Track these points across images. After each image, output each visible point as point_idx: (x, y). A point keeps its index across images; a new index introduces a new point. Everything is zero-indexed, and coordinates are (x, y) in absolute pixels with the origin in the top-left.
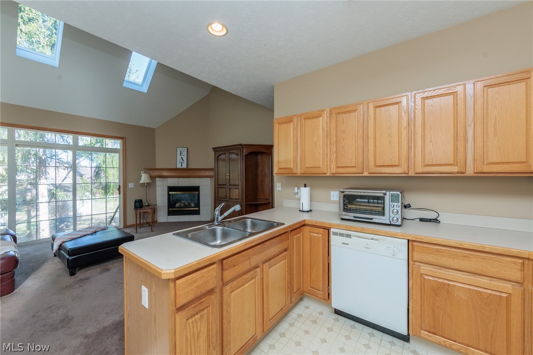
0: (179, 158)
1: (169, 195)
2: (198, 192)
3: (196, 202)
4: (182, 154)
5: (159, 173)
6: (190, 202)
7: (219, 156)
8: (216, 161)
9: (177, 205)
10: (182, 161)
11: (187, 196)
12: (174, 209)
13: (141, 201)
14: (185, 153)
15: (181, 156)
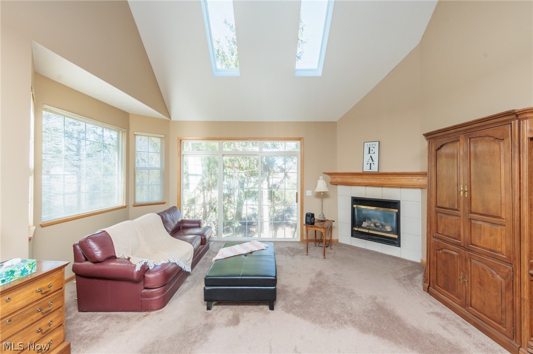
0: (367, 157)
1: (353, 209)
2: (397, 211)
3: (394, 224)
4: (371, 152)
5: (340, 179)
6: (383, 223)
7: (439, 149)
8: (433, 159)
9: (365, 224)
10: (371, 161)
11: (378, 213)
12: (360, 230)
13: (313, 215)
14: (376, 150)
15: (370, 155)
